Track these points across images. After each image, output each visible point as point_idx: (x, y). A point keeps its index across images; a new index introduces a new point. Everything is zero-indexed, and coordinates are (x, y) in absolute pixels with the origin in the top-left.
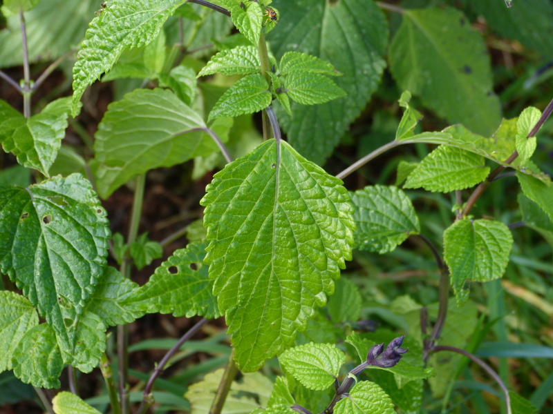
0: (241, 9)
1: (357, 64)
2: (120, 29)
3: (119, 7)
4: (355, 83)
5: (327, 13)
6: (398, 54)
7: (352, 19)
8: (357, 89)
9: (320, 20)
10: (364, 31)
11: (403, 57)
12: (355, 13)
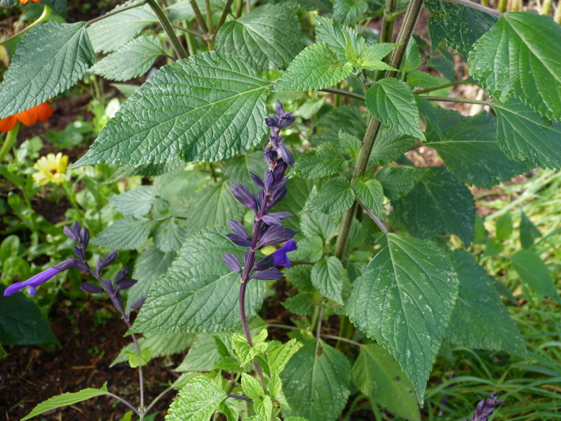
0: (260, 400)
1: (333, 392)
2: (187, 411)
3: (187, 397)
4: (332, 404)
5: (316, 361)
6: (358, 371)
7: (330, 365)
8: (333, 408)
9: (312, 366)
10: (337, 372)
11: (361, 372)
12: (332, 361)
